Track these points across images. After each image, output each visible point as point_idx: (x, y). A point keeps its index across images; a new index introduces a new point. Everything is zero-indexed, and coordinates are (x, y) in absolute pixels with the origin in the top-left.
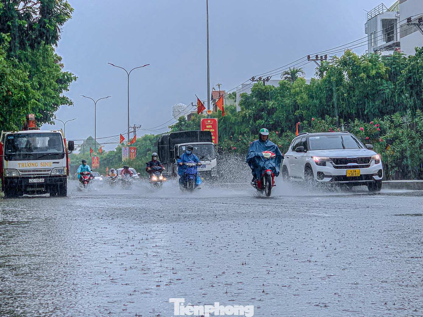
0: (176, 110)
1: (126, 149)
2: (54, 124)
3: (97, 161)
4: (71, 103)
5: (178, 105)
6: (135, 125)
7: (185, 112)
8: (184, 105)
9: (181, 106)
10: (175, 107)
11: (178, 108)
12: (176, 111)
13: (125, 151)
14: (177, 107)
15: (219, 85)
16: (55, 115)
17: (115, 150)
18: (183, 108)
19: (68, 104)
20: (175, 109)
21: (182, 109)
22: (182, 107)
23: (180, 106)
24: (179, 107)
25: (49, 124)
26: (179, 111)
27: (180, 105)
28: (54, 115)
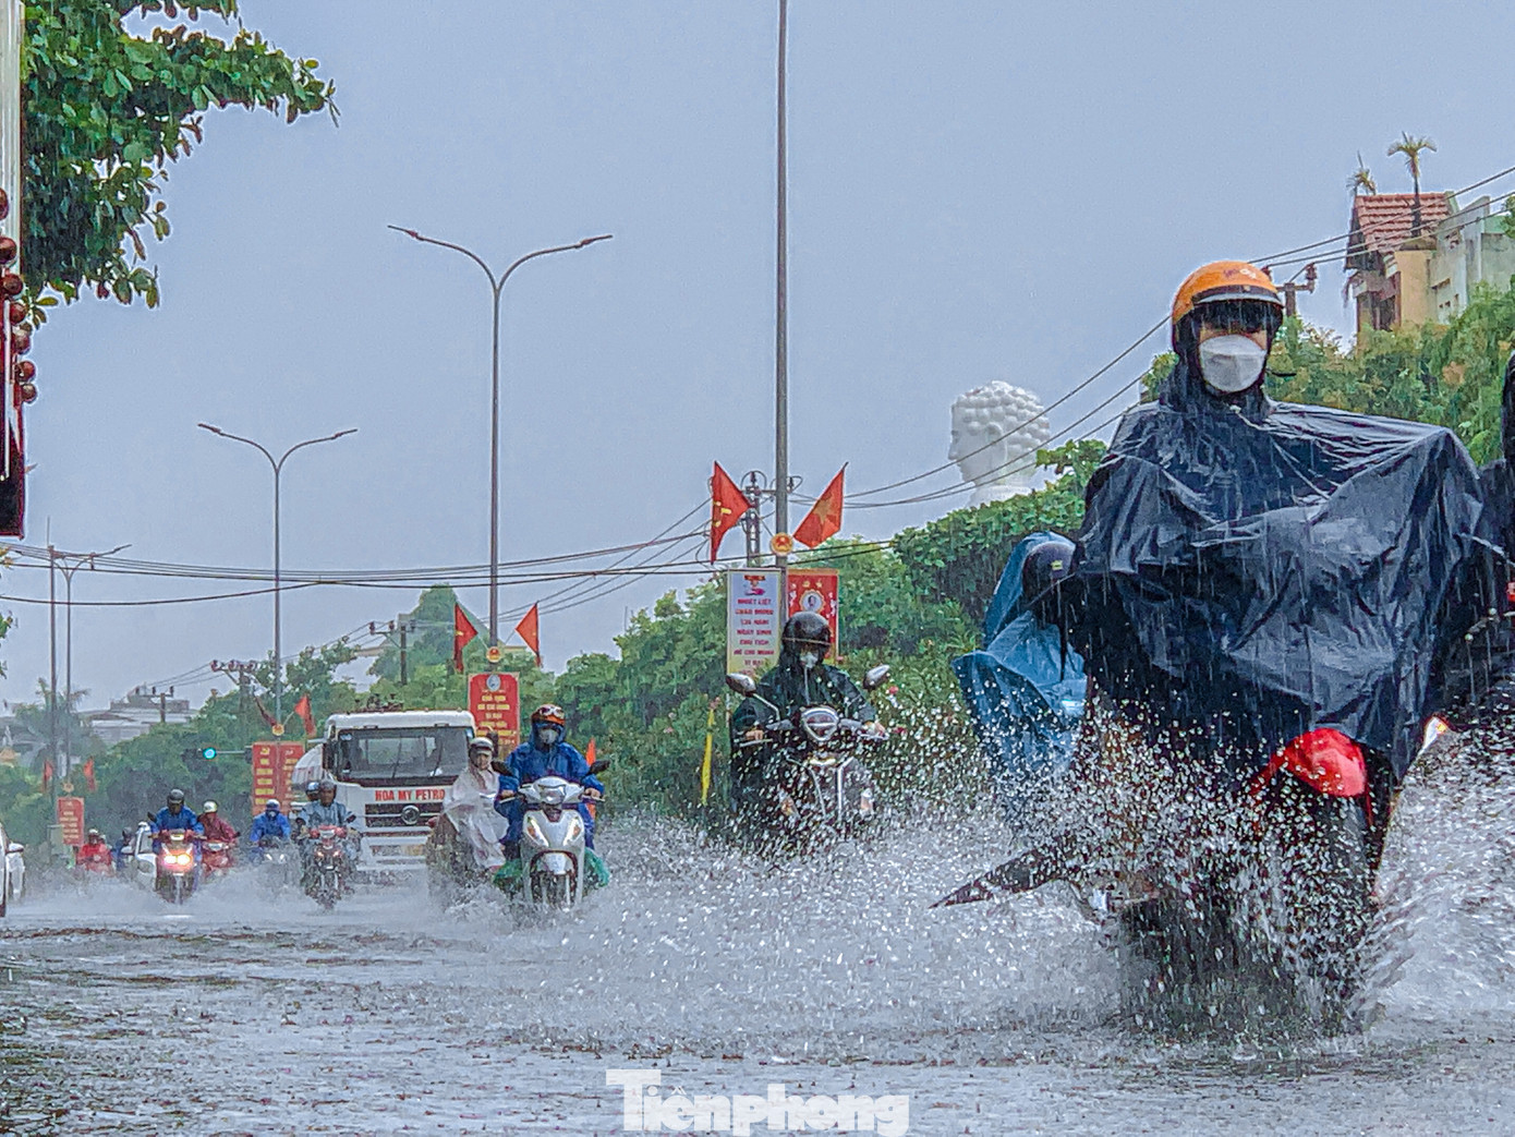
0: (975, 424)
1: (760, 585)
2: (153, 300)
3: (507, 707)
4: (311, 99)
5: (988, 395)
6: (753, 480)
7: (1028, 436)
8: (1020, 391)
9: (1006, 403)
10: (969, 405)
11: (986, 411)
12: (973, 432)
13: (754, 607)
14: (980, 405)
15: (1412, 152)
16: (160, 207)
17: (617, 655)
18: (1015, 415)
19: (284, 102)
20: (968, 419)
21: (1013, 419)
22: (1013, 407)
23: (997, 398)
24: (992, 404)
25: (102, 292)
26: (992, 430)
27: (999, 393)
28: (152, 208)
